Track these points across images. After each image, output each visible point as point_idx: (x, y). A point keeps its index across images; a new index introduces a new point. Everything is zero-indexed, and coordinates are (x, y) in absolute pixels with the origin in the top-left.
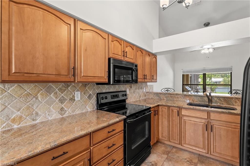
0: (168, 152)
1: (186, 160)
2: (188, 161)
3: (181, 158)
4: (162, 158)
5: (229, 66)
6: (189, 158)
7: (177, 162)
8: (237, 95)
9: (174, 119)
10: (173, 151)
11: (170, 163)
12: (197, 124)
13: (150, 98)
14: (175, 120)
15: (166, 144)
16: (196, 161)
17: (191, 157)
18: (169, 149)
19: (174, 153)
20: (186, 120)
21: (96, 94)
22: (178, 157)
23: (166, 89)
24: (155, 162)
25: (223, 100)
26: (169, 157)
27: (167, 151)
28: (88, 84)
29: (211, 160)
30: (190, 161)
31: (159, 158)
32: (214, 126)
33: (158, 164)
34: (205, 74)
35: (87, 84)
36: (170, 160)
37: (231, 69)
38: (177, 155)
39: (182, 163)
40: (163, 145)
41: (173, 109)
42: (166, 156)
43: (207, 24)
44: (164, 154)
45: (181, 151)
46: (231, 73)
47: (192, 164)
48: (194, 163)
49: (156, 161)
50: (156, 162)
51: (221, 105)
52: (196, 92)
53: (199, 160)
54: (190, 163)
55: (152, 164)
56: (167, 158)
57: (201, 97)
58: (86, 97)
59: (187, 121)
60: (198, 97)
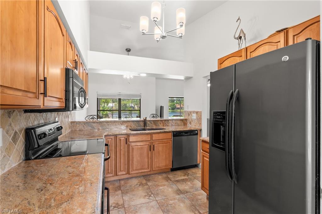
0: (119, 188)
1: (138, 185)
2: (140, 185)
3: (133, 186)
4: (117, 195)
5: (138, 93)
6: (139, 183)
7: (133, 191)
8: (154, 118)
9: (121, 149)
10: (123, 184)
11: (128, 195)
12: (143, 147)
13: (78, 129)
14: (123, 150)
15: (110, 181)
16: (144, 182)
17: (139, 181)
18: (117, 184)
19: (124, 185)
20: (133, 147)
21: (23, 131)
22: (131, 186)
23: (91, 117)
24: (114, 203)
25: (153, 123)
26: (124, 191)
27: (117, 187)
28: (14, 111)
29: (153, 175)
30: (141, 184)
31: (115, 197)
32: (155, 145)
33: (119, 203)
34: (121, 99)
35: (11, 111)
36: (127, 193)
37: (140, 96)
38: (128, 185)
39: (137, 189)
40: (109, 184)
41: (120, 138)
42: (120, 192)
43: (128, 49)
44: (116, 191)
45: (128, 180)
46: (140, 99)
47: (144, 186)
48: (145, 184)
49: (114, 201)
50: (116, 202)
51: (152, 127)
52: (125, 118)
53: (146, 180)
54: (142, 185)
55: (113, 206)
56: (122, 193)
57: (138, 122)
58: (9, 139)
59: (135, 147)
60: (135, 122)
